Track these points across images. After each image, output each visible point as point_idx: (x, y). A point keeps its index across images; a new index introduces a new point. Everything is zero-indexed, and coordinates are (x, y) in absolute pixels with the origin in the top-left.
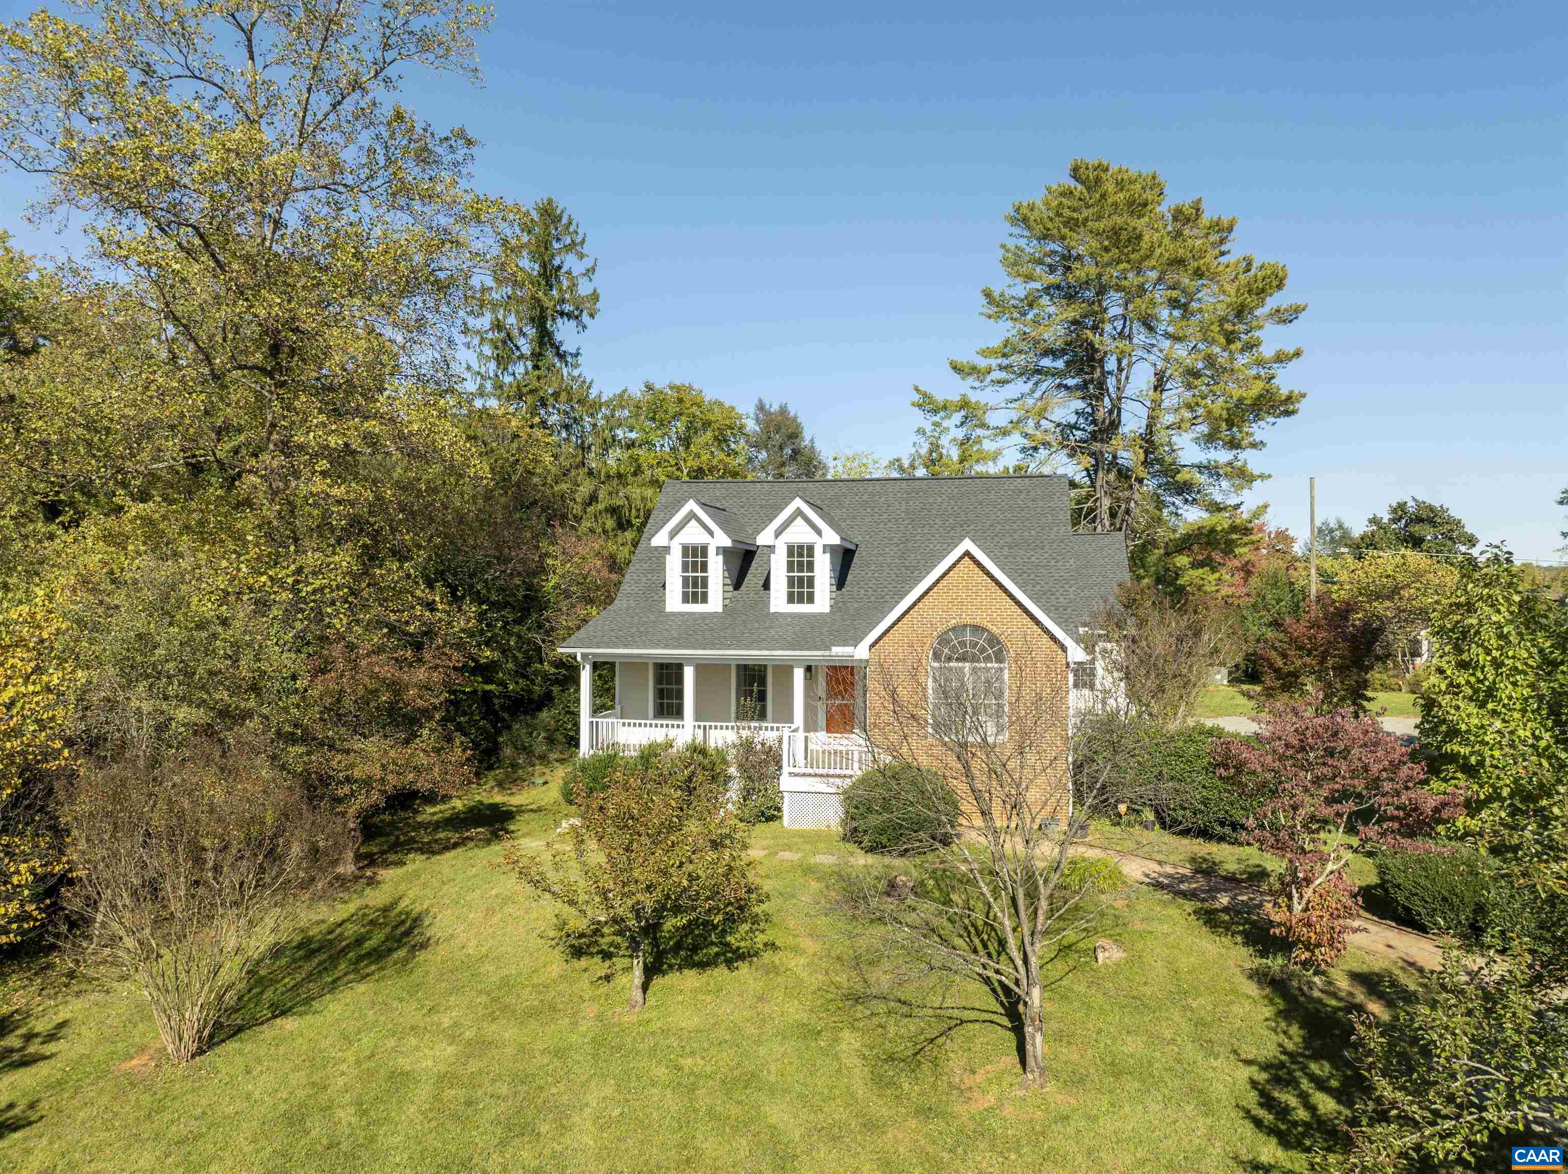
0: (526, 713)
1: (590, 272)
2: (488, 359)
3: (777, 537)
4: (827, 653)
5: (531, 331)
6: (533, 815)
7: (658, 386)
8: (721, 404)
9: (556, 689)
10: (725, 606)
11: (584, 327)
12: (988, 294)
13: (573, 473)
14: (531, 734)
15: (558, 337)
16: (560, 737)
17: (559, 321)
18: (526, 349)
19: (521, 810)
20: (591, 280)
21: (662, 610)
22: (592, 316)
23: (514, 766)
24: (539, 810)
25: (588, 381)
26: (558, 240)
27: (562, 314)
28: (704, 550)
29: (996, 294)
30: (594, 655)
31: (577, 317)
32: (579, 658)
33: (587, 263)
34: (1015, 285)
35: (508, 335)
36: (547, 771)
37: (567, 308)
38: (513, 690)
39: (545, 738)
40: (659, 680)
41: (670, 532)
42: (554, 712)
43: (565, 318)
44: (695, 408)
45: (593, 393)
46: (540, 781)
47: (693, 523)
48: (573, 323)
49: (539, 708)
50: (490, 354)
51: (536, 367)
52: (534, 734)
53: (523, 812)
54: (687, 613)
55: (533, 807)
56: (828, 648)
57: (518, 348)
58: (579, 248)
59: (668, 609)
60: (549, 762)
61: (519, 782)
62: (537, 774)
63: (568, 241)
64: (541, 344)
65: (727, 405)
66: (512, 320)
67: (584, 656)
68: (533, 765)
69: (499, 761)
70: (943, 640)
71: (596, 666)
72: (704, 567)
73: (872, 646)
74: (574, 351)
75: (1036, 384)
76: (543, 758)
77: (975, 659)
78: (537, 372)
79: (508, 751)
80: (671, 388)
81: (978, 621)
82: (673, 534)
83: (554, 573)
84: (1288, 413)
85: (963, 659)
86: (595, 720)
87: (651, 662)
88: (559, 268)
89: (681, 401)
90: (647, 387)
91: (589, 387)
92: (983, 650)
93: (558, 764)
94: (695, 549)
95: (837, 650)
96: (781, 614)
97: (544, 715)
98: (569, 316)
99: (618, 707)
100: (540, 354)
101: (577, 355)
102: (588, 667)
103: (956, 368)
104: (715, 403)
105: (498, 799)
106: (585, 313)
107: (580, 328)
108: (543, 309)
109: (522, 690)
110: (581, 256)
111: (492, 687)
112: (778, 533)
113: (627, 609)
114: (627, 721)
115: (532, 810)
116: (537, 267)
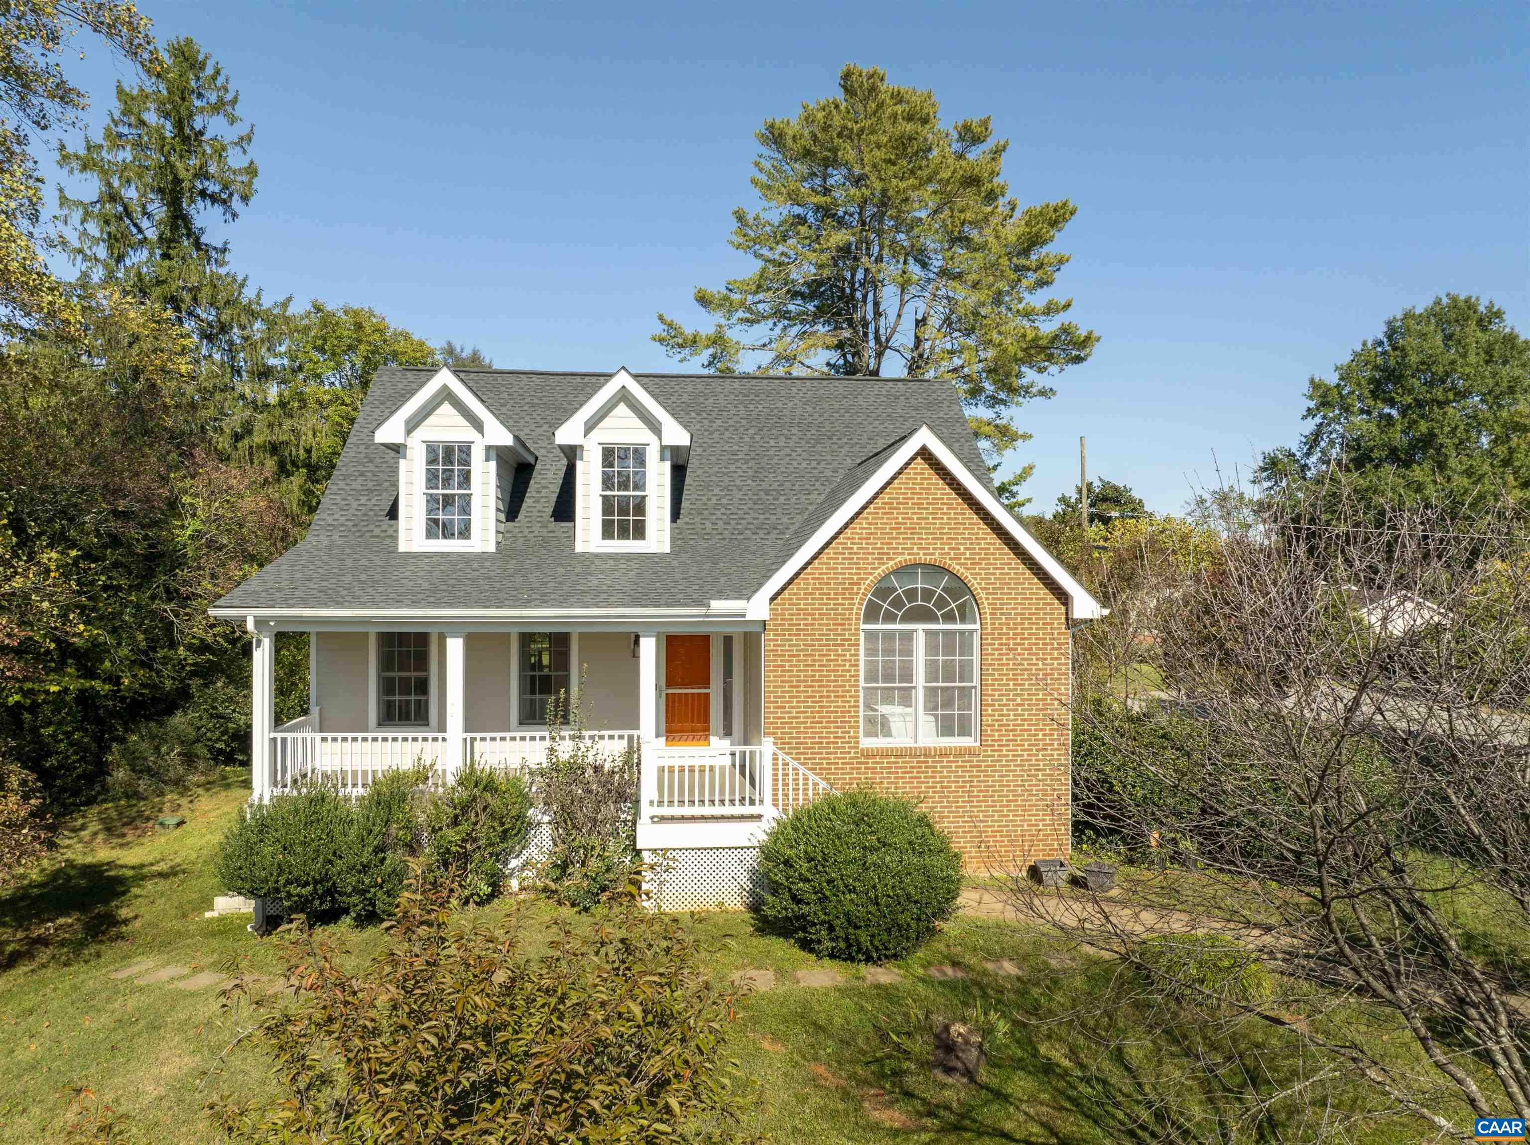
0: (148, 718)
1: (244, 141)
2: (96, 241)
3: (587, 432)
4: (702, 611)
5: (159, 210)
6: (163, 884)
7: (329, 308)
8: (407, 337)
9: (195, 683)
10: (498, 543)
11: (235, 215)
12: (740, 217)
13: (218, 396)
14: (157, 749)
15: (198, 222)
16: (201, 750)
17: (200, 204)
18: (152, 234)
19: (141, 875)
20: (245, 152)
21: (392, 550)
22: (245, 199)
23: (133, 795)
24: (173, 872)
25: (240, 278)
26: (200, 96)
27: (203, 194)
28: (466, 449)
29: (750, 217)
30: (279, 620)
31: (224, 202)
32: (250, 626)
33: (241, 129)
34: (770, 208)
35: (126, 208)
36: (184, 801)
37: (213, 187)
38: (129, 689)
39: (179, 754)
40: (386, 663)
41: (407, 422)
42: (192, 715)
43: (208, 202)
44: (376, 336)
45: (249, 293)
46: (171, 821)
47: (446, 408)
48: (218, 209)
49: (170, 711)
50: (98, 235)
51: (166, 256)
52: (164, 749)
53: (144, 878)
54: (436, 554)
55: (163, 867)
56: (702, 602)
57: (140, 231)
58: (229, 108)
59: (403, 547)
60: (187, 789)
61: (138, 823)
62: (167, 807)
63: (213, 99)
64: (174, 228)
65: (416, 337)
66: (131, 193)
67: (260, 622)
68: (162, 794)
69: (105, 789)
70: (882, 591)
71: (282, 640)
72: (466, 478)
73: (773, 599)
74: (219, 245)
75: (785, 328)
76: (179, 784)
77: (930, 617)
78: (167, 263)
79: (121, 774)
80: (346, 313)
81: (935, 558)
82: (412, 426)
83: (194, 515)
84: (1078, 360)
85: (910, 617)
86: (279, 735)
87: (373, 631)
88: (201, 133)
89: (359, 327)
90: (315, 306)
91: (242, 285)
92: (941, 603)
93: (200, 791)
94: (449, 450)
95: (718, 606)
96: (596, 555)
97: (178, 720)
98: (214, 199)
99: (315, 711)
100: (171, 241)
101: (224, 250)
102: (267, 642)
103: (703, 300)
104: (401, 334)
105: (103, 854)
106: (236, 197)
107: (229, 216)
108: (177, 181)
109: (143, 685)
110: (233, 120)
111: (97, 684)
112: (590, 427)
113: (330, 547)
114: (330, 735)
115: (162, 875)
116: (169, 125)
